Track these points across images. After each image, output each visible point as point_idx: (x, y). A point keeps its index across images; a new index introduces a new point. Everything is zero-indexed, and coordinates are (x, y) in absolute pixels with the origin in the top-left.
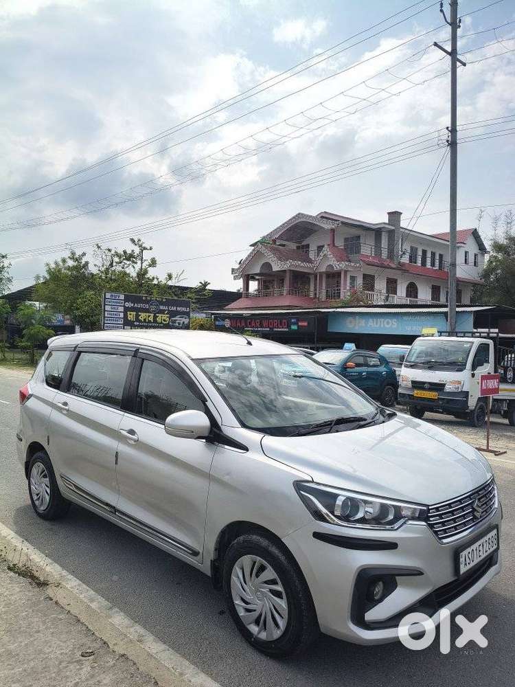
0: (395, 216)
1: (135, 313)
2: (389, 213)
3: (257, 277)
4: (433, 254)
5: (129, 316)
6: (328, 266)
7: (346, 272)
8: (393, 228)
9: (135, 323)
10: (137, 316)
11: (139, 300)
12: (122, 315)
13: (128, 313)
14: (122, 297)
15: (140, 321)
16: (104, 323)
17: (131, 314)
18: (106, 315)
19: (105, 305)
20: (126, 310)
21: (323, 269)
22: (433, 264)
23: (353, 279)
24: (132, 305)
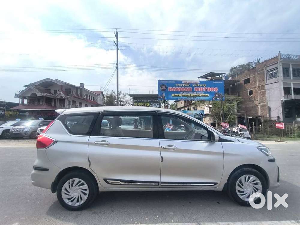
0: (82, 85)
2: (80, 84)
3: (28, 98)
4: (92, 97)
6: (61, 97)
7: (67, 99)
8: (82, 88)
21: (59, 98)
22: (92, 99)
23: (69, 101)
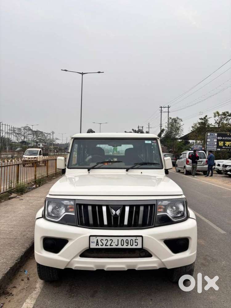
1: (223, 142)
5: (220, 144)
9: (223, 147)
10: (224, 144)
11: (225, 135)
12: (216, 143)
13: (219, 142)
14: (216, 134)
15: (226, 146)
16: (207, 147)
17: (220, 143)
18: (208, 144)
19: (207, 139)
20: (218, 141)
24: (222, 138)
